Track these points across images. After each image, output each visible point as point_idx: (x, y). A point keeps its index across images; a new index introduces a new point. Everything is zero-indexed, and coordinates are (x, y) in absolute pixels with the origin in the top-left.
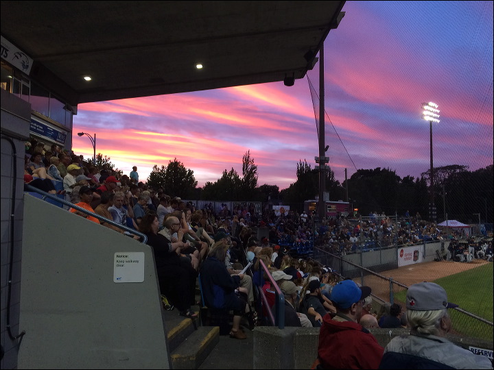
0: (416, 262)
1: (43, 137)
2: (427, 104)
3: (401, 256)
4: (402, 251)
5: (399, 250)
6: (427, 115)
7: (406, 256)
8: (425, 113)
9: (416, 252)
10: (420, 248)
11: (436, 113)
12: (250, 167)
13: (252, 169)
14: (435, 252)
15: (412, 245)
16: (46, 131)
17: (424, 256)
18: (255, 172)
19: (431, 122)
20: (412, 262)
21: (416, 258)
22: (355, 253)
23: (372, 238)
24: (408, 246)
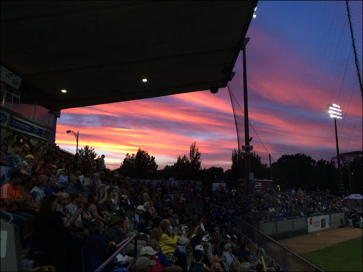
0: (324, 228)
1: (30, 134)
2: (332, 106)
3: (311, 223)
4: (311, 220)
5: (309, 219)
6: (332, 114)
7: (315, 224)
8: (330, 112)
9: (323, 220)
10: (327, 217)
11: (339, 112)
12: (195, 154)
13: (197, 155)
14: (339, 220)
15: (320, 215)
16: (32, 129)
17: (330, 224)
18: (199, 158)
19: (335, 119)
20: (320, 228)
21: (323, 225)
22: (271, 221)
23: (287, 209)
24: (317, 215)
